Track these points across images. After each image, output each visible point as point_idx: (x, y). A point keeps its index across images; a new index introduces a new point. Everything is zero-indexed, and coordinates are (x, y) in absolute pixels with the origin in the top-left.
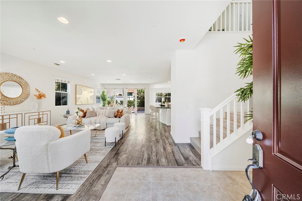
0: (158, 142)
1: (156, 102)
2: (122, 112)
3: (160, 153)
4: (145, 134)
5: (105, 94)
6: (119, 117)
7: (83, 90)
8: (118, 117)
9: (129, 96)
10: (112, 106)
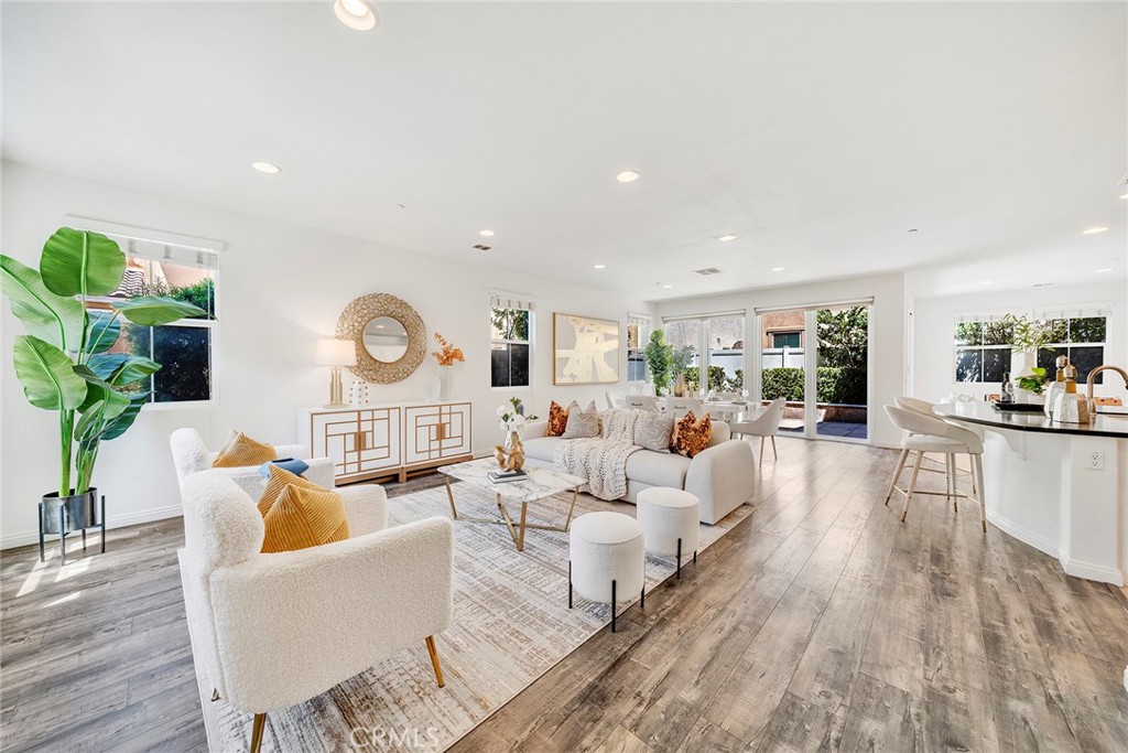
0: (948, 595)
1: (960, 377)
2: (706, 426)
3: (956, 654)
4: (866, 534)
5: (664, 341)
6: (690, 455)
7: (577, 331)
8: (684, 452)
9: (779, 350)
10: (681, 396)
